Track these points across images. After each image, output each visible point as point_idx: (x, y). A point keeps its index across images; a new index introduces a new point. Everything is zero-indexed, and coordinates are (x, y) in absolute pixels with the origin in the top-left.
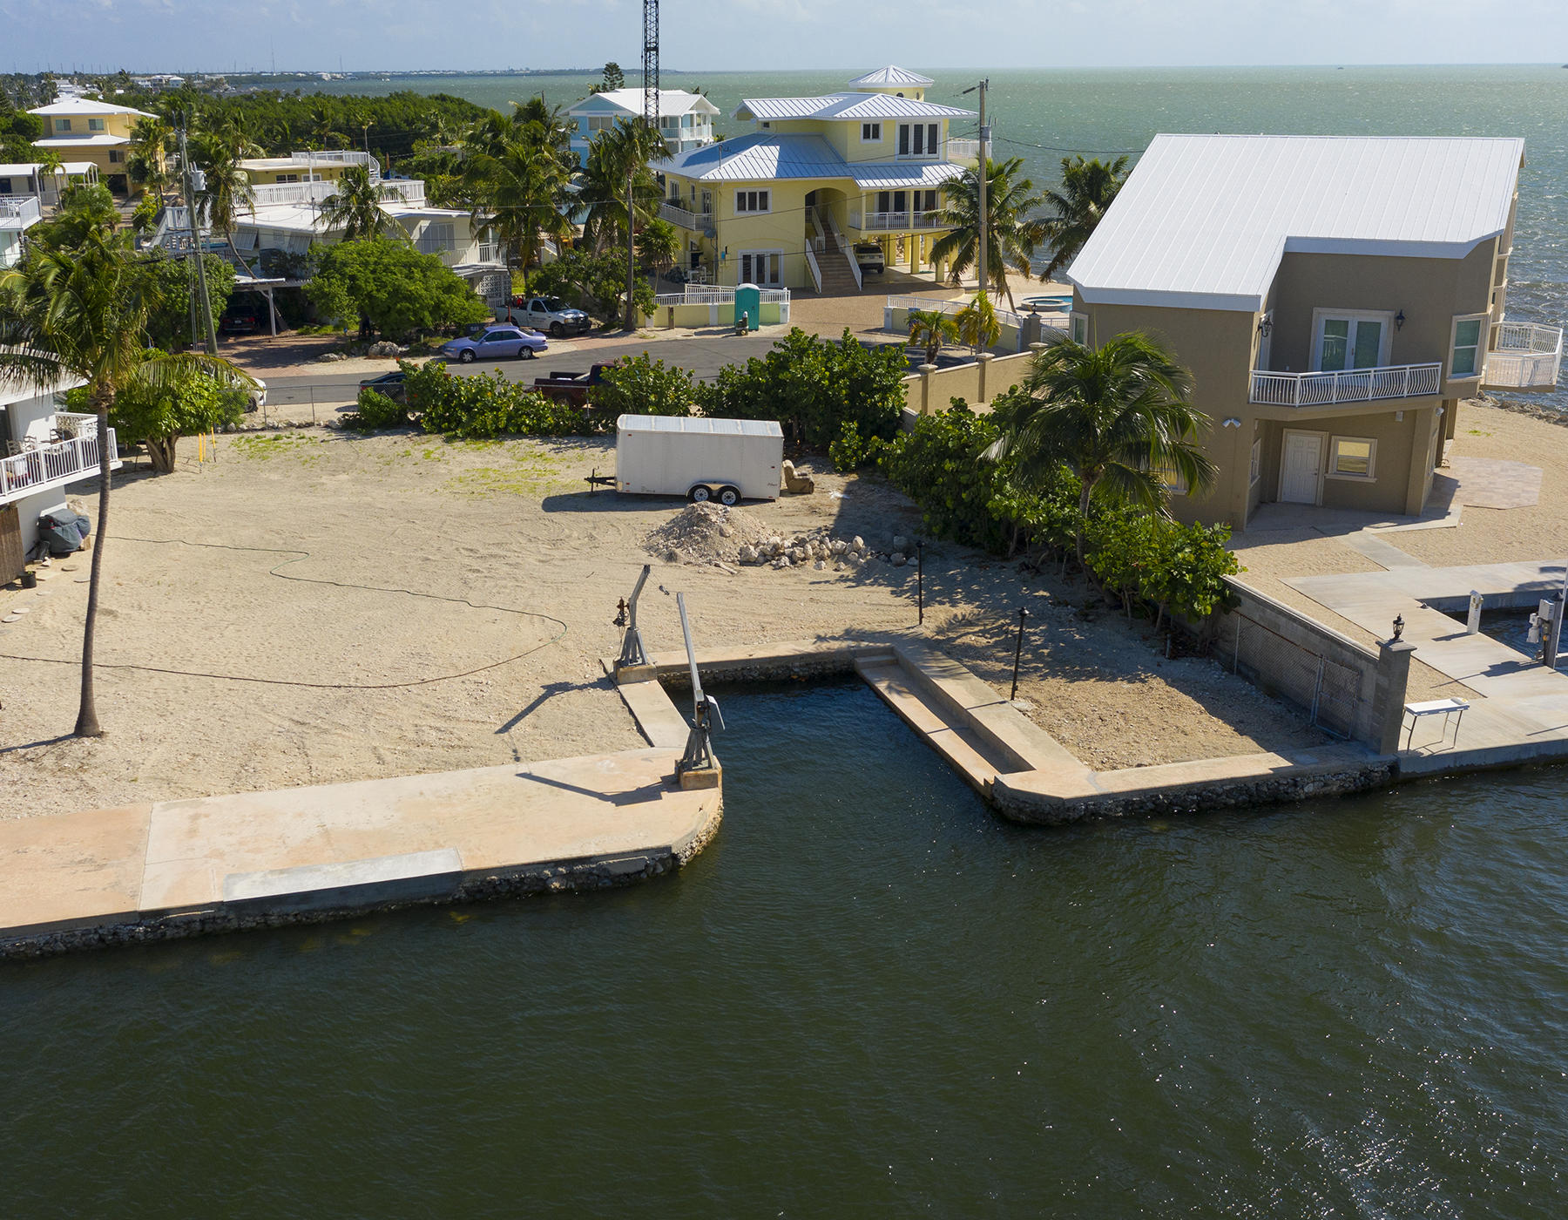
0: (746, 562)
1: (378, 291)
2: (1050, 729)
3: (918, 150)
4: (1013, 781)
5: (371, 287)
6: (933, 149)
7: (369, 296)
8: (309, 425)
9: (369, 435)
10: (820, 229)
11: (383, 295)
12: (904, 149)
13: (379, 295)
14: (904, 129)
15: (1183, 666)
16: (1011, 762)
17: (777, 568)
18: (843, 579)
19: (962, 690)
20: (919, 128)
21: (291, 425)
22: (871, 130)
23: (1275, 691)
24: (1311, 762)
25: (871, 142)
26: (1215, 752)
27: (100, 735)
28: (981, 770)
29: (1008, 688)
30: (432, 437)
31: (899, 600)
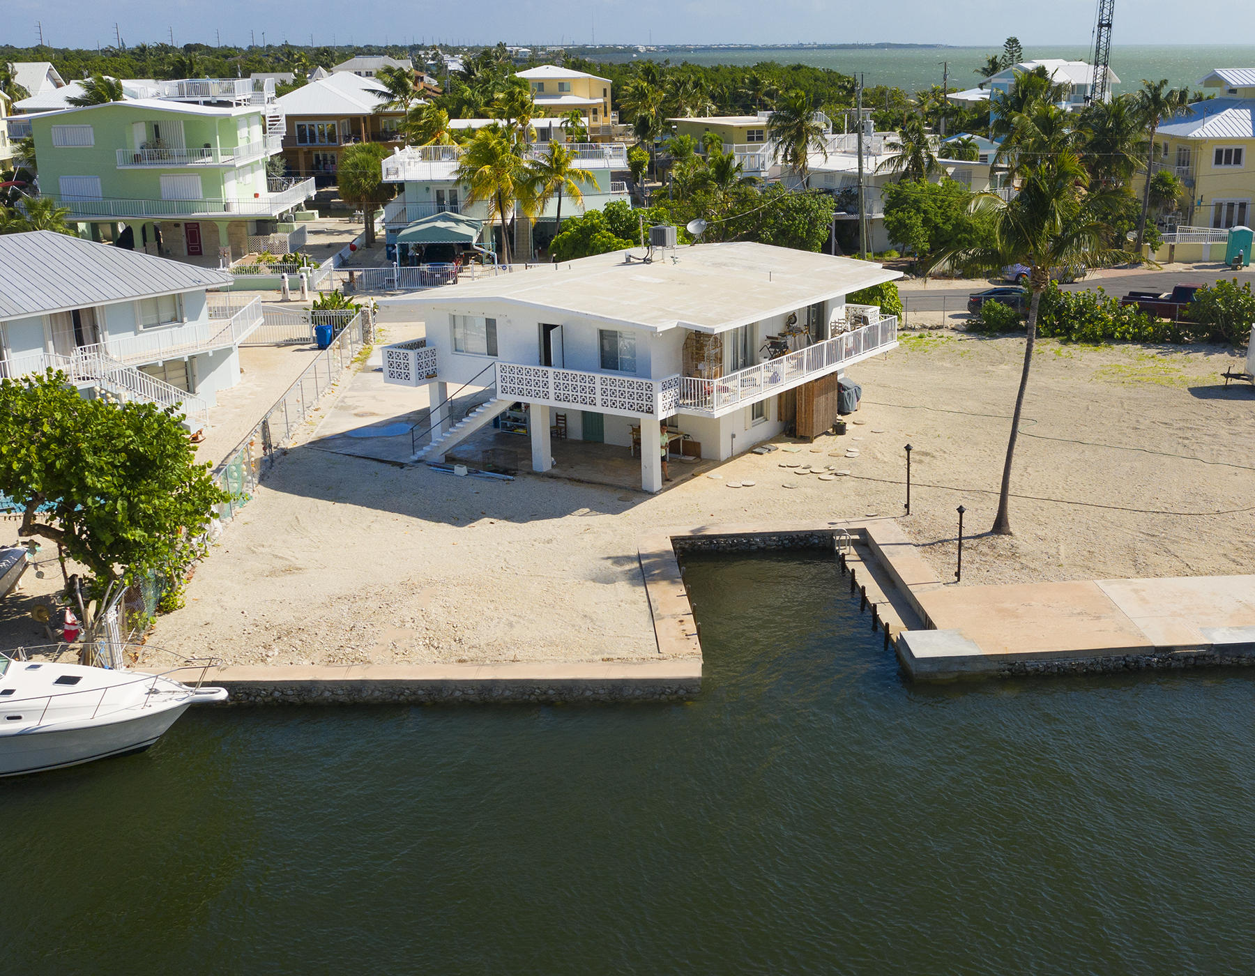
1: (944, 223)
5: (939, 220)
7: (936, 227)
8: (939, 327)
9: (993, 337)
11: (949, 227)
13: (945, 227)
21: (924, 327)
27: (1011, 534)
30: (1049, 340)
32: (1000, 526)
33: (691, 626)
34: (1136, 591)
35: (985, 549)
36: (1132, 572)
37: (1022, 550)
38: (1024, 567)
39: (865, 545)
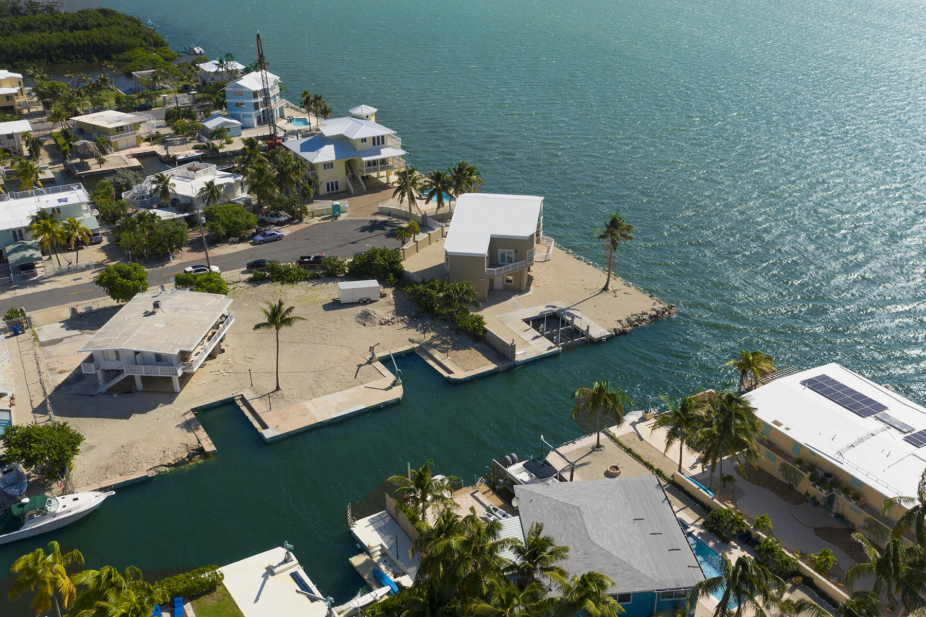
0: (382, 324)
2: (455, 363)
3: (379, 144)
4: (451, 376)
6: (383, 143)
8: (239, 281)
10: (349, 170)
12: (374, 144)
14: (374, 138)
15: (477, 345)
16: (450, 372)
17: (389, 325)
18: (404, 328)
19: (438, 355)
20: (378, 137)
21: (234, 282)
22: (364, 140)
23: (494, 349)
24: (501, 366)
25: (364, 143)
26: (484, 365)
27: (281, 390)
28: (446, 374)
29: (446, 354)
31: (418, 332)
32: (278, 388)
33: (210, 441)
34: (313, 404)
35: (275, 397)
36: (312, 397)
37: (285, 395)
38: (286, 401)
39: (243, 399)
